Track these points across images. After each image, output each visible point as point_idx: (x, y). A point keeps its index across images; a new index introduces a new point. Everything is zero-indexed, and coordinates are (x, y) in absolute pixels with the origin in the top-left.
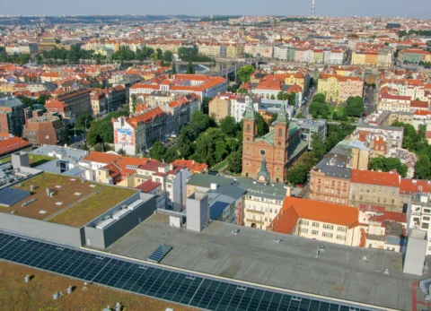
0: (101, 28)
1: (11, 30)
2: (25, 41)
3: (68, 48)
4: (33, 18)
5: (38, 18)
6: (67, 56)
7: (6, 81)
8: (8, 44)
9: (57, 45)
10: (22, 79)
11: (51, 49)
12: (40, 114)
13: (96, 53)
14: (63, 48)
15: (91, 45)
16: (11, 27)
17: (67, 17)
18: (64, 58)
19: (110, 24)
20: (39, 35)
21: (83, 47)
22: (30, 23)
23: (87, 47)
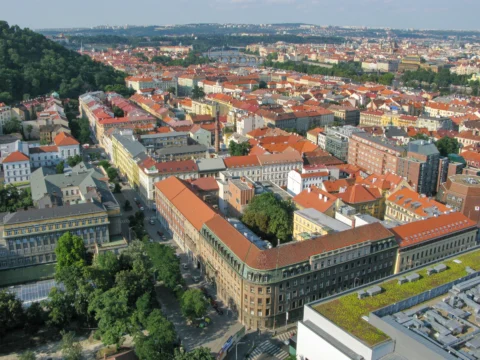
0: (463, 47)
1: (360, 43)
2: (381, 57)
3: (435, 69)
4: (378, 30)
5: (383, 31)
6: (436, 80)
7: (388, 109)
8: (364, 59)
9: (422, 66)
10: (406, 108)
11: (415, 69)
12: (459, 170)
13: (474, 78)
14: (430, 70)
15: (464, 68)
16: (358, 39)
17: (415, 31)
18: (431, 82)
19: (471, 41)
20: (395, 51)
21: (452, 70)
22: (375, 36)
23: (460, 70)
